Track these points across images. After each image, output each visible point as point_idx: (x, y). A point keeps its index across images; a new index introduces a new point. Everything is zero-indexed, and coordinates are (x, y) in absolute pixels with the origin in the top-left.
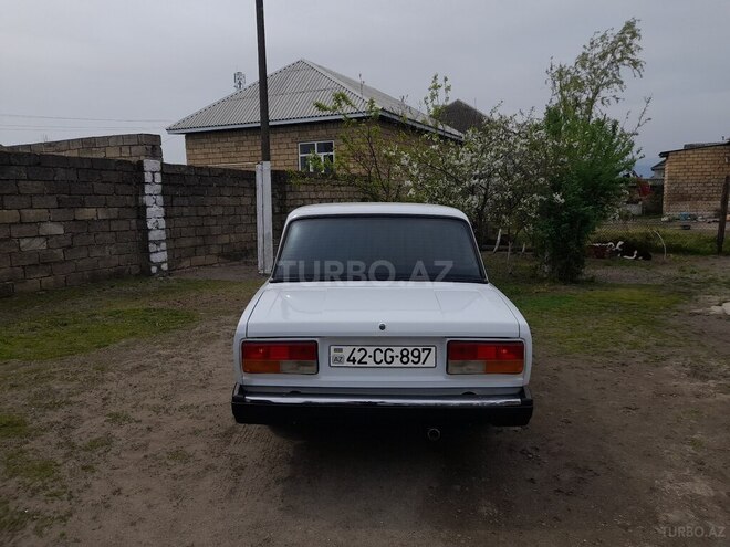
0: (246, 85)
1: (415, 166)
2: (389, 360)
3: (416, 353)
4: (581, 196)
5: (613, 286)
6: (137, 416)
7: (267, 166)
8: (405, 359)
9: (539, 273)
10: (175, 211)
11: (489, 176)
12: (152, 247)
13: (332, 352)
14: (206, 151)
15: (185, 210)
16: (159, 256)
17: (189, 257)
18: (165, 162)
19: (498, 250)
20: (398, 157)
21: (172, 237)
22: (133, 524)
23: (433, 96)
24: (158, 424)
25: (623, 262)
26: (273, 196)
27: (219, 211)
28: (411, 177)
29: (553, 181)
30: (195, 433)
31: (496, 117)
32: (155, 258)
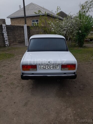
0: (21, 8)
1: (54, 25)
2: (50, 68)
3: (55, 67)
4: (84, 31)
5: (89, 48)
6: (4, 76)
7: (26, 25)
8: (53, 68)
9: (76, 45)
10: (9, 34)
11: (68, 27)
12: (6, 41)
13: (39, 67)
14: (14, 22)
15: (11, 34)
16: (7, 43)
17: (13, 43)
18: (6, 24)
19: (68, 41)
20: (51, 23)
21: (9, 39)
22: (4, 98)
23: (57, 11)
24: (8, 77)
25: (90, 43)
26: (27, 31)
27: (17, 34)
28: (53, 27)
29: (79, 28)
30: (15, 79)
31: (70, 15)
32: (6, 43)
